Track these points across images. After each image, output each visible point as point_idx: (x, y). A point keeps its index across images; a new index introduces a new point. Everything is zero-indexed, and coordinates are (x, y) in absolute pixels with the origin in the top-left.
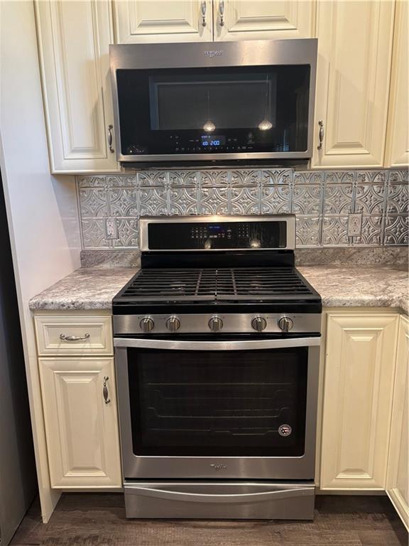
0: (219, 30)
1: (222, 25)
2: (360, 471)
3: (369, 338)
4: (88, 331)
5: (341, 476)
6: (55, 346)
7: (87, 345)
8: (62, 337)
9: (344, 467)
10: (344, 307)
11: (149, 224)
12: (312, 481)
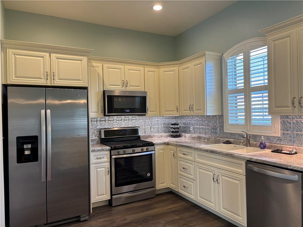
0: (126, 88)
1: (127, 86)
2: (164, 183)
3: (163, 151)
4: (103, 156)
5: (160, 185)
6: (96, 161)
7: (104, 160)
8: (97, 158)
9: (160, 183)
10: (158, 144)
11: (104, 131)
12: (154, 187)
